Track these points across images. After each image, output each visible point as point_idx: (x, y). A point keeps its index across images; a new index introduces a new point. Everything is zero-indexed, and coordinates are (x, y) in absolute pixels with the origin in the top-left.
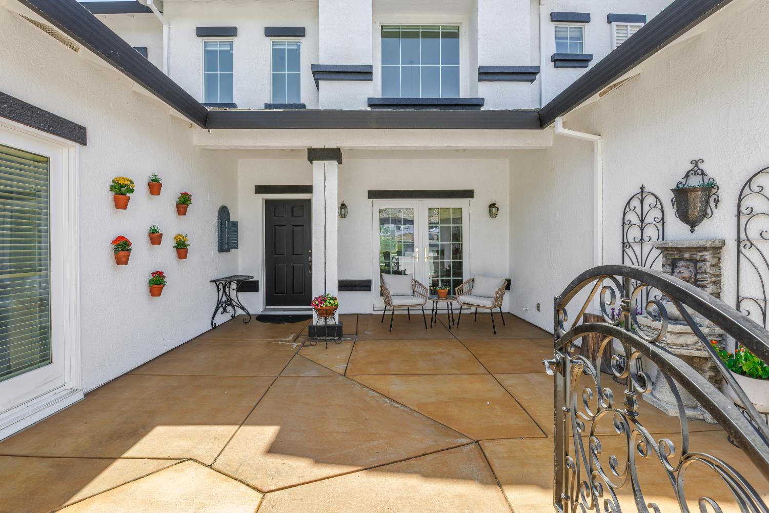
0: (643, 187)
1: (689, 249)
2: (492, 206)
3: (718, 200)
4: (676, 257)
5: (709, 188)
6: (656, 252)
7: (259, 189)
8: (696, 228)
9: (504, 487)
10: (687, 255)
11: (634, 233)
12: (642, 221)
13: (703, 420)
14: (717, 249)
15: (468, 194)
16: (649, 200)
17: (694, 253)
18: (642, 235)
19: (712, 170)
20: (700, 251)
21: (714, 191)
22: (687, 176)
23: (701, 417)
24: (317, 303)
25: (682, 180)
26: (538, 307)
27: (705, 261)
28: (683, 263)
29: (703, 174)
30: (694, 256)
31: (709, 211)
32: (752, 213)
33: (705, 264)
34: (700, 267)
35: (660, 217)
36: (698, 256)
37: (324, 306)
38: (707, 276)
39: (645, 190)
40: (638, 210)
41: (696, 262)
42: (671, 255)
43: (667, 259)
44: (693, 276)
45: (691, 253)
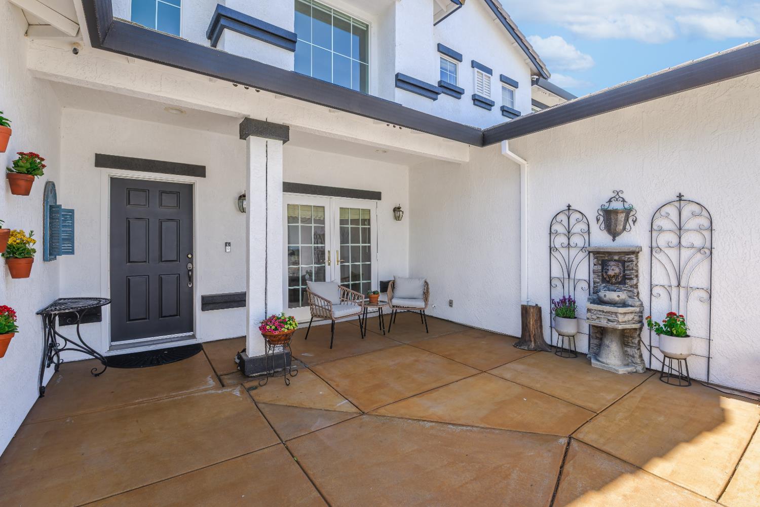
0: (569, 206)
1: (619, 253)
2: (397, 210)
3: (636, 220)
4: (607, 258)
5: (628, 211)
6: (582, 255)
7: (102, 161)
8: (617, 238)
9: (643, 468)
10: (616, 258)
11: (560, 240)
12: (569, 232)
13: (636, 372)
14: (636, 253)
15: (376, 196)
16: (575, 216)
17: (622, 256)
18: (569, 242)
19: (631, 199)
20: (628, 255)
21: (632, 213)
22: (610, 201)
23: (635, 371)
24: (273, 327)
25: (605, 203)
26: (451, 303)
27: (632, 261)
28: (612, 263)
29: (624, 201)
30: (623, 258)
31: (628, 227)
32: (661, 230)
33: (632, 264)
34: (628, 266)
35: (586, 229)
36: (626, 258)
37: (286, 331)
38: (634, 272)
39: (570, 208)
40: (565, 223)
41: (624, 262)
42: (602, 257)
43: (598, 260)
44: (622, 272)
45: (620, 256)
